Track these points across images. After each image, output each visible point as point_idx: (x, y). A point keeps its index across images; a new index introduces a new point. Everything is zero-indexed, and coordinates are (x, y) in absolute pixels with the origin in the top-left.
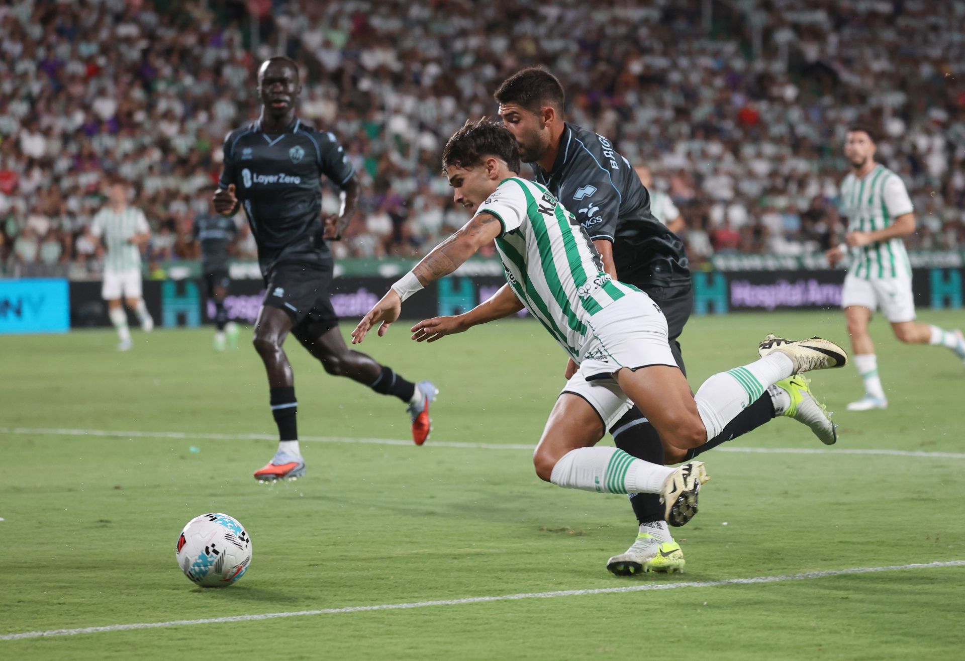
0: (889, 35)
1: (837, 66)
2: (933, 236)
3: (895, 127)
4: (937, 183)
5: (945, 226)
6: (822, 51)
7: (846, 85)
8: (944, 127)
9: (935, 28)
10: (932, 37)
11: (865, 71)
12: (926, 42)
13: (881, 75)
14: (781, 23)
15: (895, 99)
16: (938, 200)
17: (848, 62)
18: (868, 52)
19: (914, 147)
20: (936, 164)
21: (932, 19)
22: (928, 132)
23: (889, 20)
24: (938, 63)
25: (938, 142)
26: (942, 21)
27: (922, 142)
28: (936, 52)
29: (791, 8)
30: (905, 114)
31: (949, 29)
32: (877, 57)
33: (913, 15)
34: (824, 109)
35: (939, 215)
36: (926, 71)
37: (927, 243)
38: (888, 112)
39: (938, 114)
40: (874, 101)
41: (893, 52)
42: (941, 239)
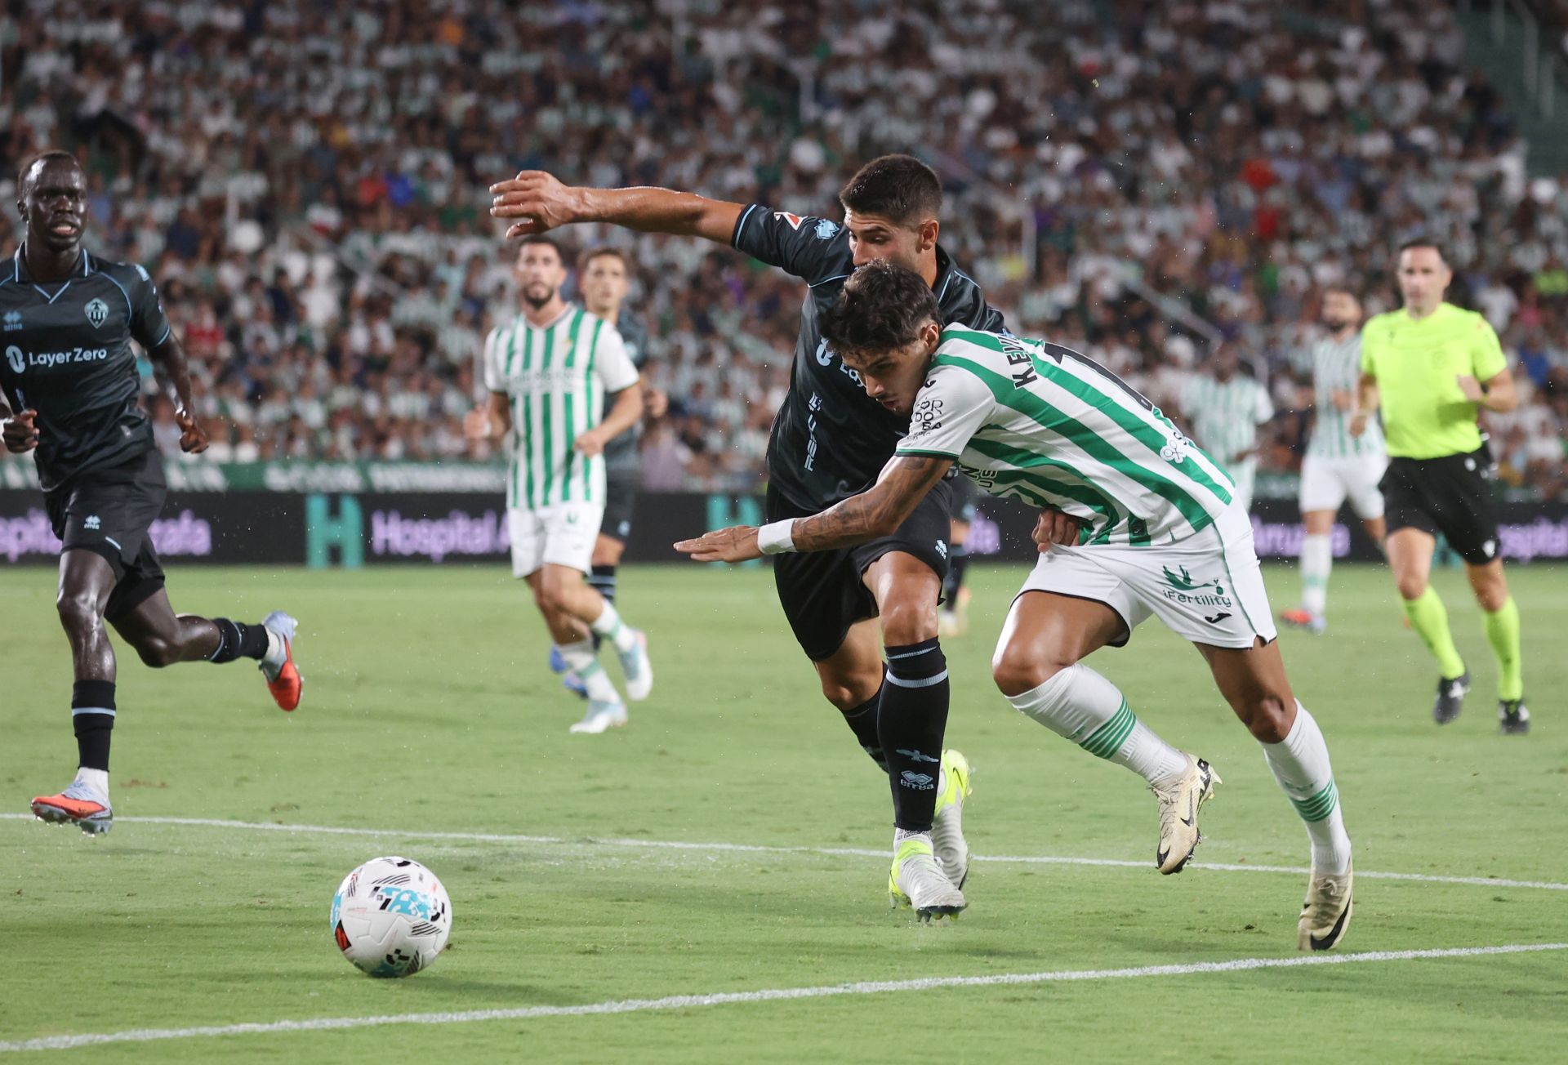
0: (235, 70)
1: (140, 121)
2: (312, 435)
3: (246, 236)
4: (320, 341)
5: (334, 419)
6: (114, 94)
7: (159, 158)
8: (336, 238)
9: (320, 60)
10: (315, 77)
11: (192, 132)
12: (303, 85)
13: (220, 141)
14: (41, 41)
15: (248, 186)
16: (321, 370)
17: (161, 116)
18: (199, 100)
19: (281, 273)
20: (320, 306)
21: (314, 44)
22: (306, 248)
23: (238, 43)
24: (324, 124)
25: (324, 266)
26: (334, 50)
27: (296, 266)
28: (323, 104)
29: (57, 13)
30: (264, 213)
31: (345, 61)
32: (215, 107)
33: (280, 34)
34: (117, 201)
35: (324, 398)
36: (303, 135)
37: (300, 446)
38: (232, 210)
39: (325, 215)
40: (207, 188)
41: (244, 101)
42: (325, 440)
